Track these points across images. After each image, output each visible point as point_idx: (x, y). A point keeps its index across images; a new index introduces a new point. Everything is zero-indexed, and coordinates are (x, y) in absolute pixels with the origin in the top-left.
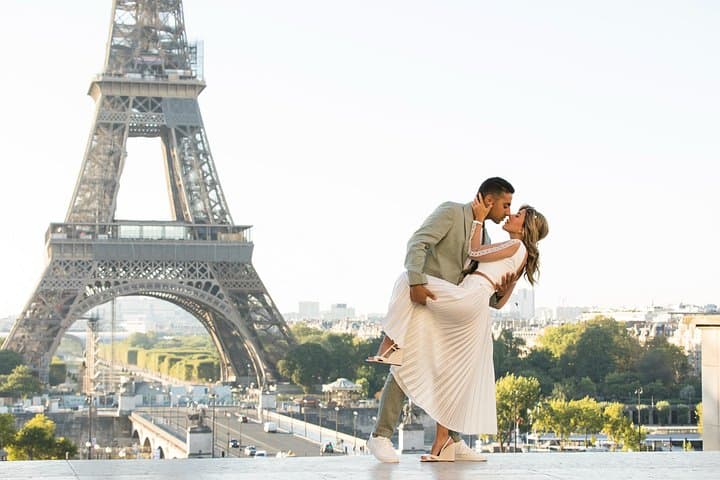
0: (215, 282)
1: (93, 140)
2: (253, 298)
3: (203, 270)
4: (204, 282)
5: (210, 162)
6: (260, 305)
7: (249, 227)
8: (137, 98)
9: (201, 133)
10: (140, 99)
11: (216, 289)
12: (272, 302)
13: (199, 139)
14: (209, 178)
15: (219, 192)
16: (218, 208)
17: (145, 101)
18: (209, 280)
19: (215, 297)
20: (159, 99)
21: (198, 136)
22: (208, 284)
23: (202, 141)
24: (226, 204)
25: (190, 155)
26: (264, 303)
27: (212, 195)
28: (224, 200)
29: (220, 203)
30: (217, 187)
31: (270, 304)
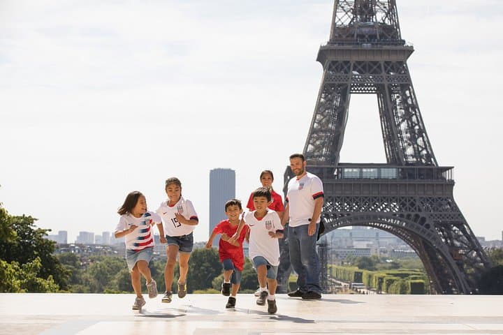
0: (422, 215)
1: (321, 97)
2: (455, 228)
3: (413, 204)
4: (413, 214)
5: (418, 114)
6: (461, 233)
7: (451, 168)
8: (357, 62)
9: (410, 90)
10: (359, 63)
11: (423, 220)
12: (471, 232)
13: (408, 95)
14: (417, 127)
15: (426, 139)
16: (424, 152)
17: (362, 65)
18: (417, 213)
19: (422, 227)
20: (375, 63)
21: (407, 92)
22: (417, 216)
23: (411, 96)
24: (431, 150)
25: (401, 109)
26: (464, 231)
27: (420, 141)
28: (430, 146)
29: (426, 148)
30: (424, 134)
31: (469, 233)
